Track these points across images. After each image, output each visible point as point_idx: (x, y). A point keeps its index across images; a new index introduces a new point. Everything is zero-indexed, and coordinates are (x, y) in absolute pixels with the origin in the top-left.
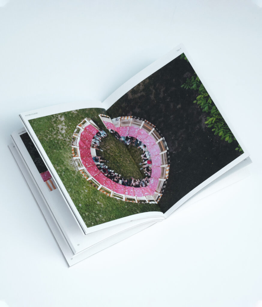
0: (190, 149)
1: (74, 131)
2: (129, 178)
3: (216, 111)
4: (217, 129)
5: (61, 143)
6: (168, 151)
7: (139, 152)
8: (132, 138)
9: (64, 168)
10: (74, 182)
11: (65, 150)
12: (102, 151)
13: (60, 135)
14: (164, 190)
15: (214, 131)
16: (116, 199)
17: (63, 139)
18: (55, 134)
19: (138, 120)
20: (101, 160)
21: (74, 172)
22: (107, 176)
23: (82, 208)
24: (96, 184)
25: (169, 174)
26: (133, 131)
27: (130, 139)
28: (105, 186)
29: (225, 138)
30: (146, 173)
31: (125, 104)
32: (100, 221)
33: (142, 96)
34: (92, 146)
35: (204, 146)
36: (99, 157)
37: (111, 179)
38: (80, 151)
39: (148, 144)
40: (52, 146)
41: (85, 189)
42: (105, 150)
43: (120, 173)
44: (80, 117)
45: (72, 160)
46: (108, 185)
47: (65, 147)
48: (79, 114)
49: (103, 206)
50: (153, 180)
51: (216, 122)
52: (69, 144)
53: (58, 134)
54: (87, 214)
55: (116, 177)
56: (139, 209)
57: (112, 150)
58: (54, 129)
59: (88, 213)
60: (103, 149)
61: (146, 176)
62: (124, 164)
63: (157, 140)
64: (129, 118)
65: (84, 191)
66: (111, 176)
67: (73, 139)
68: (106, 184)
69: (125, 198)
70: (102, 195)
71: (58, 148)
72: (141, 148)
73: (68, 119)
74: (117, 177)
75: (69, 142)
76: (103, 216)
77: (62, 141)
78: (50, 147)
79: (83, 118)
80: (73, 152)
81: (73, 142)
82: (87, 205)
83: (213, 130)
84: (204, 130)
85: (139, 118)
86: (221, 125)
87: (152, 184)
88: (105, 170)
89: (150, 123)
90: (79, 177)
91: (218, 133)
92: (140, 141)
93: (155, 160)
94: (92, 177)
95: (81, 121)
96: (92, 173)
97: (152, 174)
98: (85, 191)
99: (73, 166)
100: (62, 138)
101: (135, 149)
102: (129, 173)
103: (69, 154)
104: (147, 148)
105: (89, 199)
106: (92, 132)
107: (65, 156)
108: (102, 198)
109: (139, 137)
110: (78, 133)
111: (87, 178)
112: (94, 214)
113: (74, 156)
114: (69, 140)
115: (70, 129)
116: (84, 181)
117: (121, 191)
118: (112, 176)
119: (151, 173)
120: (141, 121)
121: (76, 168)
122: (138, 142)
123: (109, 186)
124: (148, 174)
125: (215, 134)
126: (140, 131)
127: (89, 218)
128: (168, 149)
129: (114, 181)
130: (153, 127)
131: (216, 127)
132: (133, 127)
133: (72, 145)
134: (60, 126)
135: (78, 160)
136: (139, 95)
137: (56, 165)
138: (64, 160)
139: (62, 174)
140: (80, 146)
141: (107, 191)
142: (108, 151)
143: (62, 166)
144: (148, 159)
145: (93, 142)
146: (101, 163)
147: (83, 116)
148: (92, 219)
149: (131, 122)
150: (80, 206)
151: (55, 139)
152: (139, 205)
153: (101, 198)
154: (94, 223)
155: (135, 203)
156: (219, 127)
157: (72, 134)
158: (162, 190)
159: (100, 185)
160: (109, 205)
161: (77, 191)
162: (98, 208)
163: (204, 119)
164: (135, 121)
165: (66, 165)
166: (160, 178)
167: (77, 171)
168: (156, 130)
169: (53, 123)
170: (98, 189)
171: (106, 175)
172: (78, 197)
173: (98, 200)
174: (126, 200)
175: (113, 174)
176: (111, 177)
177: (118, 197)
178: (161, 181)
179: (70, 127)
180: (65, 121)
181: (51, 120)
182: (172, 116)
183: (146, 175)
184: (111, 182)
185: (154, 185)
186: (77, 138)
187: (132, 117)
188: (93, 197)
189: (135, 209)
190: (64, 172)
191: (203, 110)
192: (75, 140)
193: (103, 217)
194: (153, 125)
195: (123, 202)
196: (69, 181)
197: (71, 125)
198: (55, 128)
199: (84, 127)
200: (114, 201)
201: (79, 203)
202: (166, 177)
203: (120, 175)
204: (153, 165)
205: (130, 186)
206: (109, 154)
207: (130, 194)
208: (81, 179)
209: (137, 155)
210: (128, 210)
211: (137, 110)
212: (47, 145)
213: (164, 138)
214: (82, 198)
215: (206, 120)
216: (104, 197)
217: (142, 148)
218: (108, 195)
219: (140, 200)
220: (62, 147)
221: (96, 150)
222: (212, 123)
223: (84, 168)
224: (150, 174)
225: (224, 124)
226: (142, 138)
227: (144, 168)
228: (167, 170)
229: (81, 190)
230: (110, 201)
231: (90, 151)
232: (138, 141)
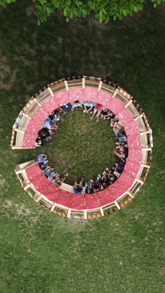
0: (117, 56)
1: (31, 198)
2: (113, 158)
3: (96, 3)
4: (116, 13)
5: (43, 222)
6: (102, 80)
7: (77, 112)
8: (56, 111)
9: (79, 236)
10: (101, 233)
11: (54, 223)
12: (67, 175)
13: (31, 218)
14: (141, 109)
15: (117, 18)
16: (138, 192)
17: (39, 217)
18: (29, 224)
19: (41, 93)
20: (81, 183)
21: (87, 227)
22: (105, 188)
23: (138, 242)
24: (111, 208)
25: (129, 92)
26: (49, 107)
27: (54, 114)
28: (117, 198)
29: (133, 11)
30: (106, 117)
31: (11, 97)
32: (160, 228)
33: (17, 74)
34: (57, 184)
35: (125, 38)
36: (76, 184)
37: (111, 184)
38: (61, 204)
39: (78, 97)
40: (44, 235)
41: (114, 224)
42: (66, 169)
43: (105, 168)
44: (11, 178)
45: (71, 221)
46: (117, 193)
47: (50, 221)
48: (7, 177)
49: (142, 214)
50: (120, 115)
51: (108, 11)
52: (47, 213)
53: (30, 220)
54: (146, 239)
55: (109, 176)
56: (159, 169)
57: (68, 160)
58: (21, 222)
59: (146, 237)
60: (64, 171)
61: (110, 120)
62: (92, 154)
63: (81, 85)
64: (31, 102)
65: (117, 227)
66: (105, 182)
67: (41, 204)
68: (114, 194)
69: (140, 180)
70: (128, 208)
71: (50, 229)
72: (75, 108)
73: (12, 196)
74: (109, 174)
75: (44, 211)
76: (155, 221)
77: (41, 220)
78: (45, 239)
79: (14, 175)
80: (60, 214)
81: (46, 207)
82: (136, 233)
83: (115, 19)
84: (108, 29)
85: (40, 91)
86: (116, 6)
87: (124, 117)
88: (96, 186)
89: (56, 82)
90: (97, 224)
91: (122, 15)
92: (67, 105)
93: (101, 99)
94: (101, 208)
95: (19, 180)
96: (95, 204)
97: (113, 111)
98: (116, 225)
99: (79, 223)
100: (36, 218)
101: (71, 114)
102: (105, 153)
103: (62, 220)
104: (80, 101)
105: (129, 227)
106: (37, 173)
107: (62, 226)
108: (132, 210)
109: (61, 102)
110: (35, 193)
111: (101, 214)
112: (149, 231)
113: (66, 215)
114: (42, 210)
115: (27, 201)
116: (103, 220)
117: (129, 179)
118: (106, 180)
119: (111, 112)
120: (46, 91)
121: (83, 221)
122: (67, 107)
123: (119, 192)
124: (110, 116)
125: (120, 19)
126: (56, 98)
127: (153, 239)
128: (100, 79)
129: (113, 182)
130: (63, 81)
131: (114, 13)
132: (45, 103)
133: (50, 209)
134: (19, 212)
135: (73, 213)
136: (14, 76)
137: (71, 244)
138: (68, 230)
139: (86, 242)
140: (54, 200)
141: (124, 198)
142: (70, 167)
143: (75, 237)
144: (94, 107)
145: (52, 181)
146: (84, 186)
147: (12, 173)
148: (156, 236)
149: (37, 102)
150: (135, 243)
151: (35, 227)
152: (154, 166)
153: (132, 212)
154: (160, 237)
155: (150, 169)
156: (117, 10)
157: (35, 202)
158: (139, 110)
159: (114, 204)
160: (143, 206)
161: (114, 236)
162: (143, 222)
163: (95, 22)
164: (41, 97)
165: (76, 232)
166: (124, 105)
167: (87, 221)
168: (69, 79)
169: (12, 219)
170: (119, 208)
171: (102, 188)
172: (122, 239)
173: (134, 216)
174: (143, 181)
175: (103, 178)
176: (107, 182)
177: (136, 189)
178: (129, 105)
179: (23, 199)
180: (13, 201)
181: (8, 219)
182: (66, 55)
183: (108, 118)
184: (113, 187)
185: (127, 116)
186: (42, 198)
187: (32, 98)
188: (127, 220)
189: (158, 175)
190: (84, 238)
191: (84, 17)
192: (43, 202)
193: (157, 222)
194: (60, 80)
195: (145, 186)
196: (99, 239)
197: (21, 197)
198: (20, 220)
199: (29, 182)
200: (140, 197)
201: (130, 241)
202: (129, 98)
203: (107, 169)
204: (105, 104)
205: (125, 163)
206: (74, 168)
207: (136, 170)
208: (99, 222)
209: (79, 117)
210: (157, 186)
211: (30, 88)
212: (41, 241)
213: (84, 76)
214: (125, 235)
215: (98, 20)
216: (131, 206)
217: (76, 106)
218: (130, 200)
219: (147, 161)
220: (49, 224)
221: (64, 182)
222: (106, 16)
223: (85, 211)
224: (111, 114)
225: (116, 4)
226: (65, 100)
227: (100, 116)
228: (122, 92)
229: (114, 231)
230: (139, 202)
231: (64, 191)
232: (65, 106)
